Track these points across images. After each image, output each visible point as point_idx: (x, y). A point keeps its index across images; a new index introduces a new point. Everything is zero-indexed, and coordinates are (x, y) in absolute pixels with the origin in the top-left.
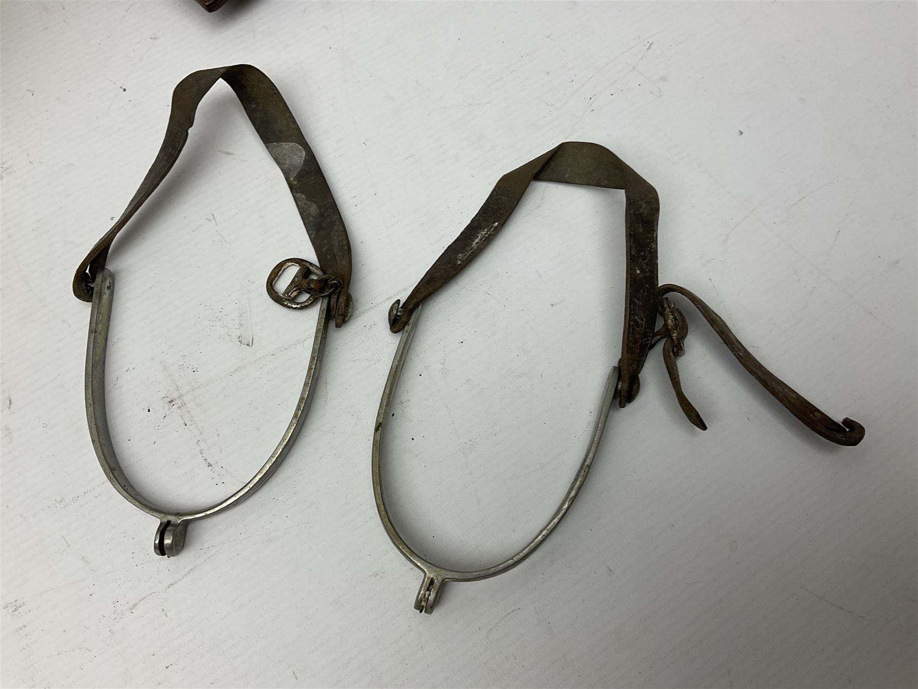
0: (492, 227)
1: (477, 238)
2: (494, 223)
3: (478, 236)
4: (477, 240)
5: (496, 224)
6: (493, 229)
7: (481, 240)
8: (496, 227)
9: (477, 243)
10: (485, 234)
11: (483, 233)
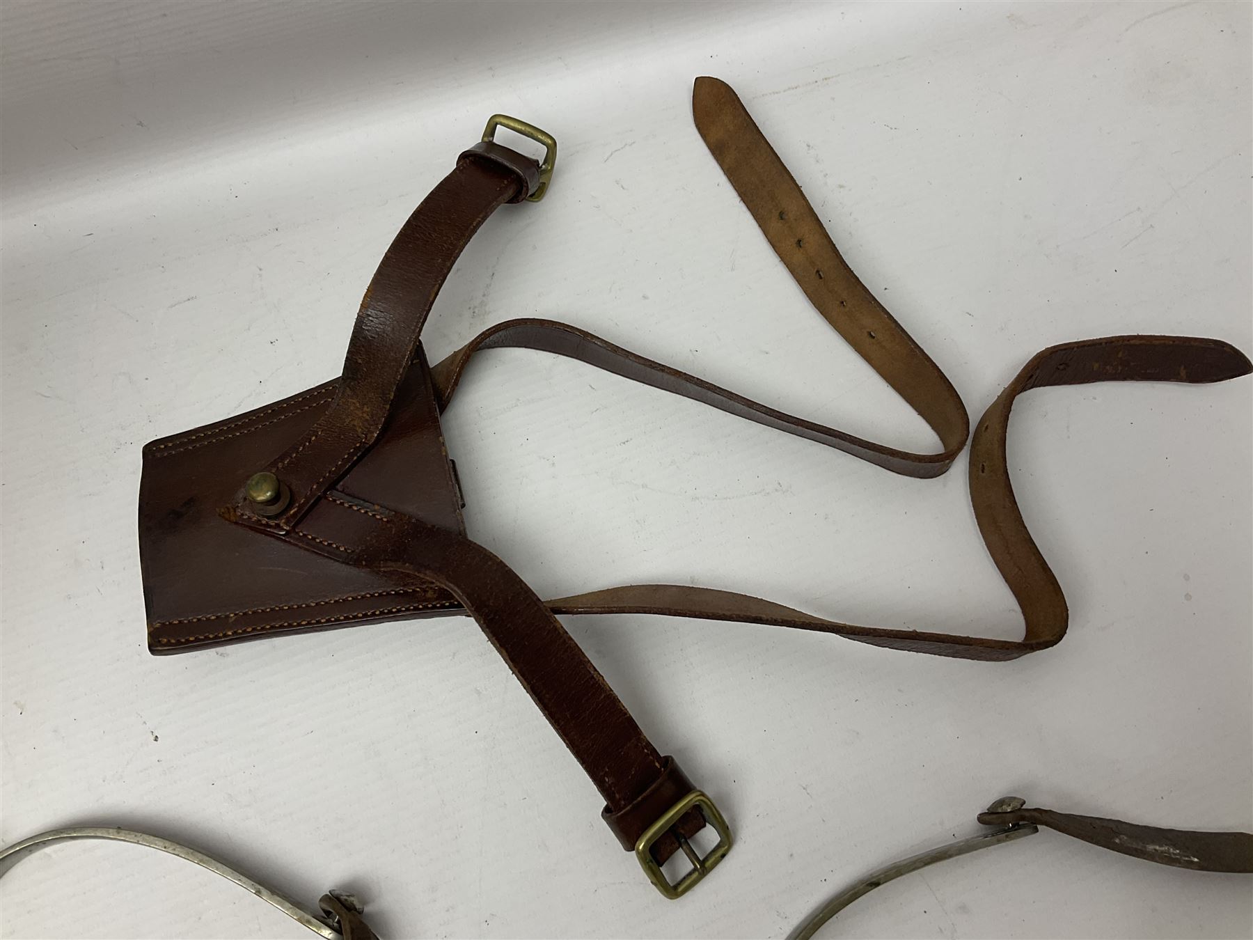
0: (1187, 857)
1: (1160, 846)
2: (1194, 857)
3: (1162, 846)
4: (1157, 848)
5: (1196, 860)
6: (1187, 859)
7: (1162, 852)
8: (1192, 862)
9: (1155, 850)
10: (1174, 854)
11: (1171, 850)
